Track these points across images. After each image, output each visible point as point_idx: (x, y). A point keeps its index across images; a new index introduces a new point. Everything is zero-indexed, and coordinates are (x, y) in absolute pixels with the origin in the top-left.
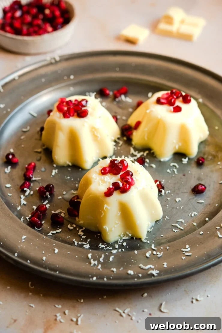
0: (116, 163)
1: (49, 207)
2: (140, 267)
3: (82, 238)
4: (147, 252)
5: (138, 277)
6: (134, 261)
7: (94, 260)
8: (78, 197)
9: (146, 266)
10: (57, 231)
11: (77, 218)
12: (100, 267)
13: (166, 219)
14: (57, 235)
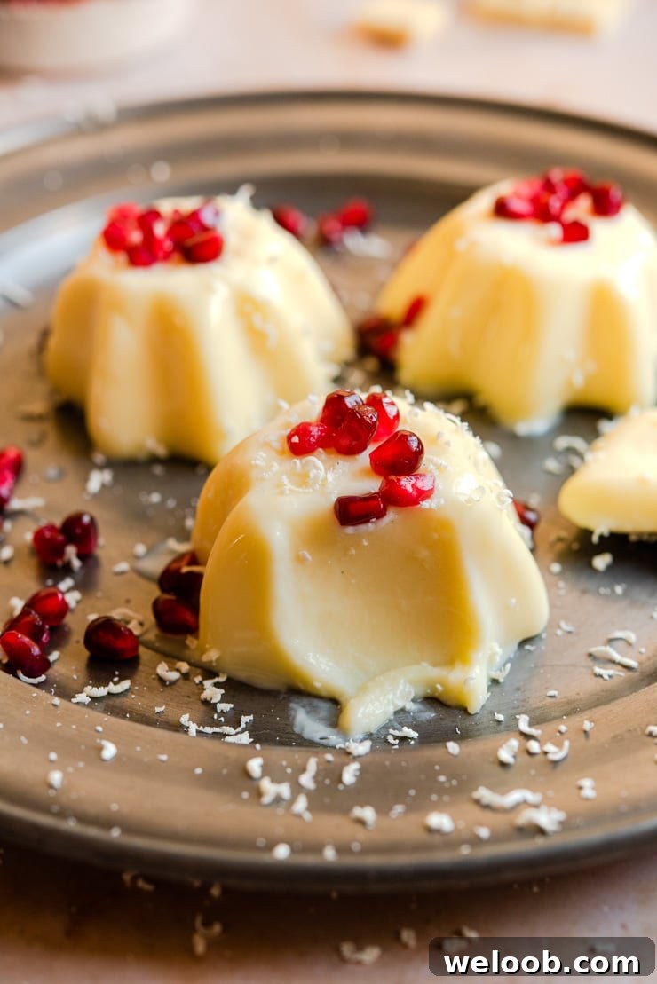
0: (350, 406)
1: (78, 602)
2: (477, 802)
3: (219, 711)
4: (501, 746)
5: (476, 841)
6: (449, 780)
7: (276, 780)
8: (194, 559)
9: (504, 793)
10: (112, 688)
11: (191, 642)
12: (301, 804)
13: (559, 632)
14: (111, 702)
